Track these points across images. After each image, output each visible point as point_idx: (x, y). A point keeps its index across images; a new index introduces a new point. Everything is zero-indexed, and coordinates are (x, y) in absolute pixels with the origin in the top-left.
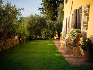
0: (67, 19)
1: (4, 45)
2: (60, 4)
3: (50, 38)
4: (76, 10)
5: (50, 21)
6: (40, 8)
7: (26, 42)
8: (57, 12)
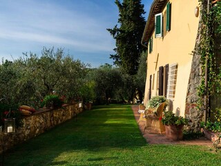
0: (151, 76)
1: (63, 115)
2: (141, 52)
3: (127, 101)
4: (162, 67)
5: (127, 76)
6: (112, 56)
7: (92, 109)
8: (137, 64)
